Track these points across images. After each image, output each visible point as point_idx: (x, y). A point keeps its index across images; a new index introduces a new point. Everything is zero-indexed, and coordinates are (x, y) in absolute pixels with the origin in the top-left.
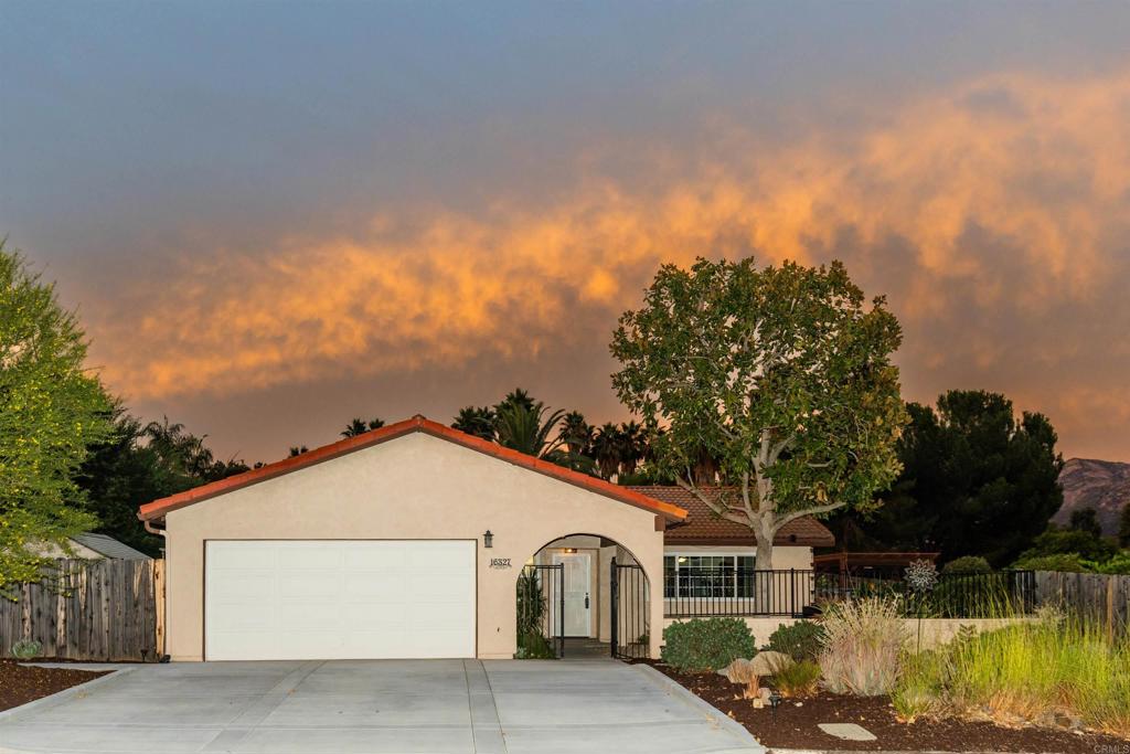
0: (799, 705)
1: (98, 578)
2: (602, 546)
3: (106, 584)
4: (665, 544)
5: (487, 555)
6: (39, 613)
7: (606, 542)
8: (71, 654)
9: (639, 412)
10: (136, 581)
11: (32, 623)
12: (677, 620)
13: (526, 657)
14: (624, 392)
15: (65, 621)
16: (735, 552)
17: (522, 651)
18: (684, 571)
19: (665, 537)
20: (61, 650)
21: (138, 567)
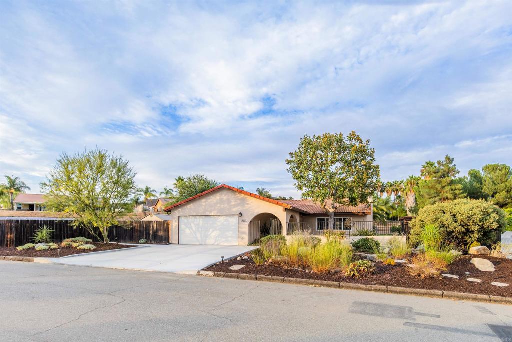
5: (241, 219)
8: (153, 242)
10: (165, 226)
11: (146, 235)
13: (250, 245)
15: (152, 235)
20: (151, 241)
21: (166, 223)
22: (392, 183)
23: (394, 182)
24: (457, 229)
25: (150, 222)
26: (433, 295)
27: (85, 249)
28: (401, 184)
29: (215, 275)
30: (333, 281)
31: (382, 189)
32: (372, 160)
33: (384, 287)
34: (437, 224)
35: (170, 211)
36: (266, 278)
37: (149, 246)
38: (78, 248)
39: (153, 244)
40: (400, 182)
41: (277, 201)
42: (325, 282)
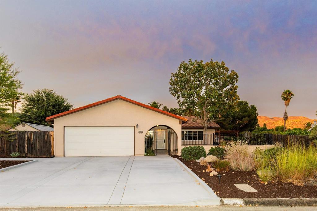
0: (224, 175)
1: (36, 136)
2: (168, 129)
3: (38, 138)
4: (182, 128)
5: (137, 130)
6: (20, 145)
7: (169, 128)
8: (29, 155)
9: (176, 97)
10: (46, 137)
11: (18, 147)
12: (185, 146)
13: (147, 155)
14: (172, 93)
15: (27, 147)
16: (198, 130)
17: (146, 154)
18: (186, 134)
19: (182, 127)
20: (26, 154)
21: (46, 133)
25: (24, 133)
39: (29, 157)
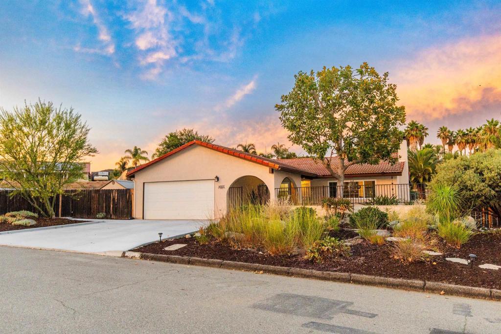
1: (120, 195)
5: (217, 185)
6: (107, 205)
8: (113, 217)
10: (128, 195)
11: (106, 208)
15: (112, 208)
16: (363, 180)
20: (111, 216)
21: (128, 191)
22: (465, 131)
23: (467, 130)
24: (484, 192)
25: (110, 191)
26: (411, 287)
27: (20, 225)
28: (477, 132)
29: (142, 257)
30: (283, 266)
31: (450, 140)
32: (393, 99)
33: (345, 275)
34: (456, 187)
35: (133, 177)
36: (200, 261)
37: (103, 222)
38: (13, 224)
39: (113, 219)
40: (476, 129)
41: (262, 160)
42: (272, 267)
